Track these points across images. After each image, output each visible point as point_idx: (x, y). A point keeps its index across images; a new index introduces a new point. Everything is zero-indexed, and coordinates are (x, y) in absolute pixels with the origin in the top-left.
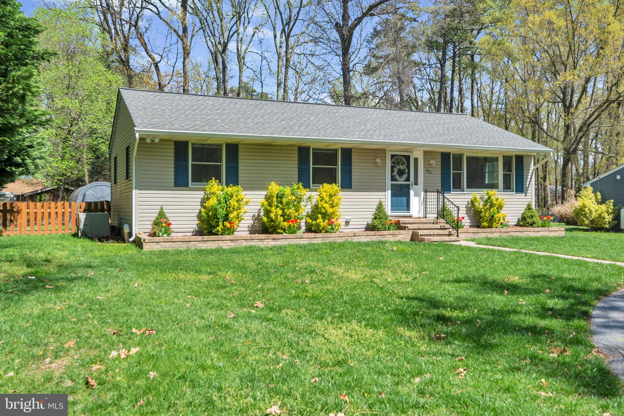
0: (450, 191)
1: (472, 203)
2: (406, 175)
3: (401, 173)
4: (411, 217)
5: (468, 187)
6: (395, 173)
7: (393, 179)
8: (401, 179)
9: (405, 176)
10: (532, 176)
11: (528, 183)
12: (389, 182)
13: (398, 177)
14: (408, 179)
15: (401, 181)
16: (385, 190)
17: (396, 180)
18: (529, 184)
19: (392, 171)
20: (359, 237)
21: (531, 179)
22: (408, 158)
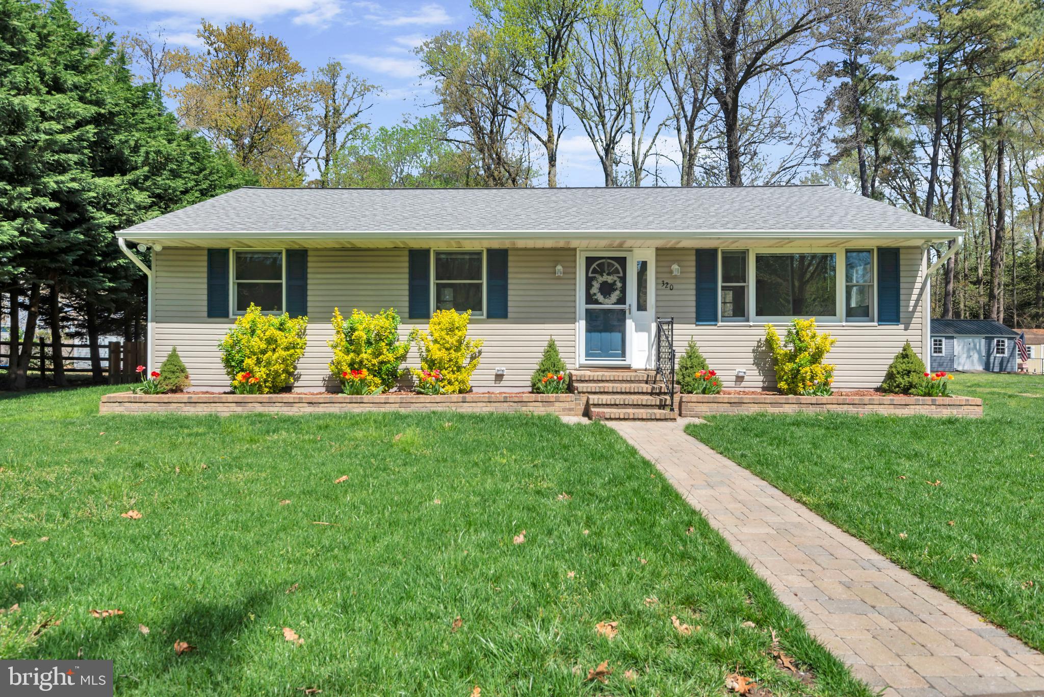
0: (716, 320)
1: (769, 343)
2: (617, 292)
3: (607, 289)
4: (628, 368)
5: (759, 313)
6: (595, 290)
7: (590, 299)
8: (607, 300)
9: (615, 296)
10: (922, 289)
11: (912, 303)
12: (581, 306)
13: (600, 297)
14: (622, 300)
15: (608, 304)
16: (573, 320)
17: (597, 302)
18: (915, 306)
19: (589, 286)
20: (474, 404)
21: (920, 294)
22: (622, 261)
